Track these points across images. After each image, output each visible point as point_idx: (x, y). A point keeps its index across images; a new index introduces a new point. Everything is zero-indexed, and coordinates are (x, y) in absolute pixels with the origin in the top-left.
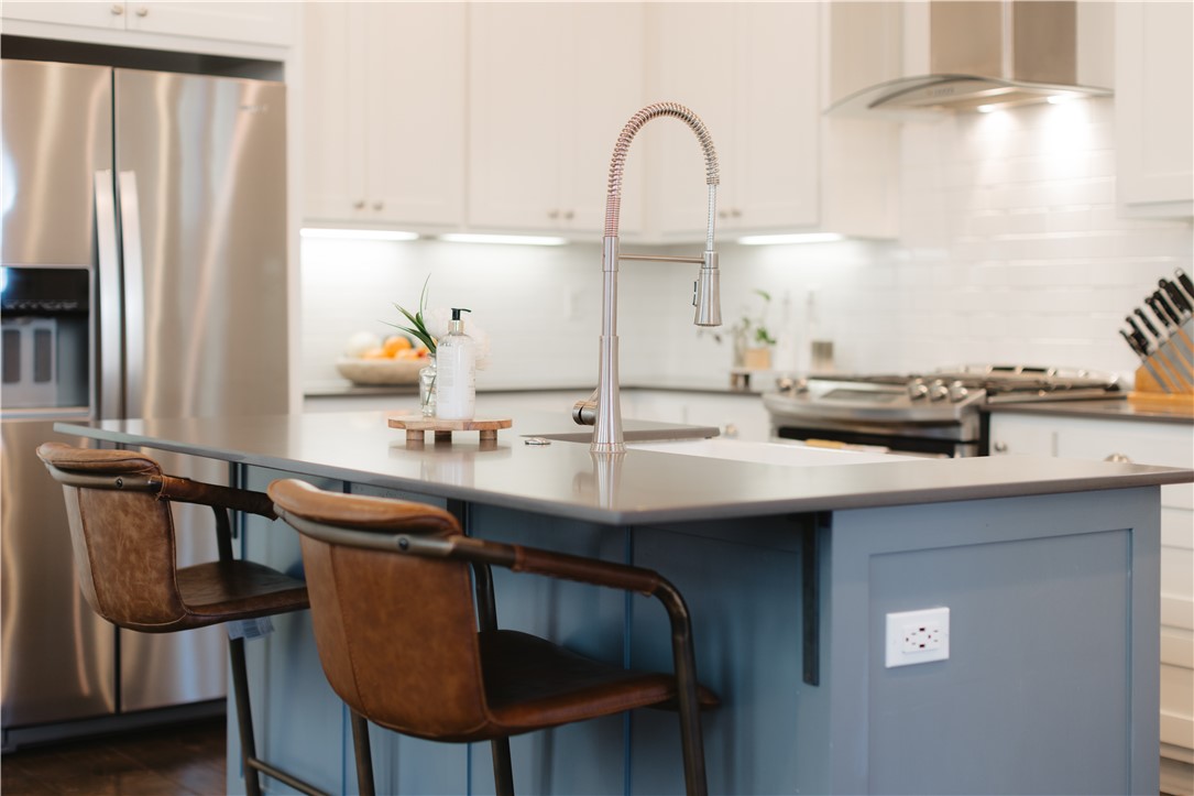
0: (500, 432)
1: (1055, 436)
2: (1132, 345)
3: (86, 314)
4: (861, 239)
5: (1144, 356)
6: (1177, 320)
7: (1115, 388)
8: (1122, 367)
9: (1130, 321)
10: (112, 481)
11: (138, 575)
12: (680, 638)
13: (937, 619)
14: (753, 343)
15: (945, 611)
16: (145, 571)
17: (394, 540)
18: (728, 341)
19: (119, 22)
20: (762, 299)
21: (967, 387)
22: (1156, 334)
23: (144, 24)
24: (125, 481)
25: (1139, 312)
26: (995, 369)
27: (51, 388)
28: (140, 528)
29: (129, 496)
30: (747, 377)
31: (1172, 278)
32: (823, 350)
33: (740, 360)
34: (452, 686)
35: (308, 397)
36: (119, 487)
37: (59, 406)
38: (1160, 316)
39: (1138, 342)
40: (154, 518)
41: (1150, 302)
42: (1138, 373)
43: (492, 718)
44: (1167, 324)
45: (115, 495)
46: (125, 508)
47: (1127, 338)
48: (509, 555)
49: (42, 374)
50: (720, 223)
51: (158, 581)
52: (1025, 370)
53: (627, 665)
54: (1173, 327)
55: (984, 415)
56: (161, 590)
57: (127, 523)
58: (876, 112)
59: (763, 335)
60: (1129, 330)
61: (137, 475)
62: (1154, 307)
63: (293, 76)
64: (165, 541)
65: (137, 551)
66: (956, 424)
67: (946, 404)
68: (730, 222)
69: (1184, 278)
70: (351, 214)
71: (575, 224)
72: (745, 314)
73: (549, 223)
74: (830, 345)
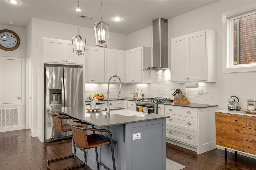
0: (98, 110)
1: (164, 106)
3: (60, 94)
4: (147, 84)
6: (178, 93)
7: (172, 100)
8: (173, 98)
9: (173, 93)
10: (55, 116)
11: (58, 126)
12: (111, 137)
13: (139, 134)
15: (140, 133)
16: (59, 126)
17: (78, 127)
18: (133, 94)
19: (64, 62)
20: (137, 90)
21: (155, 101)
22: (176, 95)
23: (67, 62)
24: (57, 116)
25: (174, 92)
26: (160, 98)
27: (57, 102)
28: (58, 121)
29: (57, 118)
30: (135, 98)
31: (178, 89)
32: (143, 95)
33: (134, 96)
34: (84, 143)
35: (85, 102)
36: (56, 117)
37: (58, 104)
38: (177, 93)
39: (174, 96)
40: (60, 120)
41: (175, 91)
42: (174, 99)
43: (89, 147)
44: (177, 94)
45: (56, 118)
46: (57, 119)
47: (173, 95)
48: (90, 129)
49: (56, 100)
50: (132, 82)
51: (60, 127)
52: (163, 98)
53: (108, 138)
55: (157, 104)
56: (61, 128)
57: (57, 121)
58: (147, 70)
59: (137, 94)
60: (173, 94)
61: (58, 116)
62: (176, 92)
63: (84, 67)
64: (61, 123)
65: (58, 124)
66: (154, 105)
67: (153, 103)
68: (133, 82)
69: (179, 89)
70: (91, 81)
71: (116, 82)
72: (135, 91)
73: (114, 82)
74: (144, 95)
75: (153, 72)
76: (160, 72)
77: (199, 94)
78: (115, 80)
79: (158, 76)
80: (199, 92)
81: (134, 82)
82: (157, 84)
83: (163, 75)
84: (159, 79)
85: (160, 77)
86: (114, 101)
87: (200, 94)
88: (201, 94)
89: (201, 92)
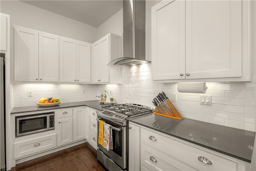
2: (154, 104)
4: (117, 84)
5: (156, 106)
7: (152, 111)
8: (153, 107)
9: (154, 100)
14: (104, 98)
18: (100, 98)
20: (105, 92)
22: (159, 103)
25: (155, 98)
26: (134, 104)
33: (102, 100)
38: (159, 100)
39: (156, 104)
41: (157, 97)
42: (155, 109)
52: (138, 105)
54: (162, 102)
55: (128, 121)
58: (115, 65)
60: (154, 101)
66: (122, 122)
68: (99, 82)
69: (163, 93)
70: (35, 80)
71: (79, 82)
72: (102, 94)
73: (75, 82)
74: (113, 99)
75: (124, 68)
76: (134, 68)
77: (203, 104)
78: (77, 80)
79: (131, 73)
80: (203, 101)
81: (101, 81)
82: (130, 85)
83: (138, 72)
84: (132, 79)
85: (134, 74)
86: (71, 109)
87: (206, 104)
88: (209, 104)
89: (207, 101)
